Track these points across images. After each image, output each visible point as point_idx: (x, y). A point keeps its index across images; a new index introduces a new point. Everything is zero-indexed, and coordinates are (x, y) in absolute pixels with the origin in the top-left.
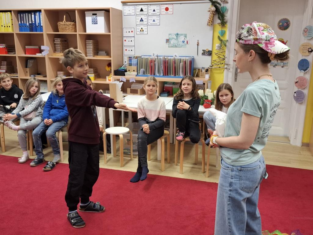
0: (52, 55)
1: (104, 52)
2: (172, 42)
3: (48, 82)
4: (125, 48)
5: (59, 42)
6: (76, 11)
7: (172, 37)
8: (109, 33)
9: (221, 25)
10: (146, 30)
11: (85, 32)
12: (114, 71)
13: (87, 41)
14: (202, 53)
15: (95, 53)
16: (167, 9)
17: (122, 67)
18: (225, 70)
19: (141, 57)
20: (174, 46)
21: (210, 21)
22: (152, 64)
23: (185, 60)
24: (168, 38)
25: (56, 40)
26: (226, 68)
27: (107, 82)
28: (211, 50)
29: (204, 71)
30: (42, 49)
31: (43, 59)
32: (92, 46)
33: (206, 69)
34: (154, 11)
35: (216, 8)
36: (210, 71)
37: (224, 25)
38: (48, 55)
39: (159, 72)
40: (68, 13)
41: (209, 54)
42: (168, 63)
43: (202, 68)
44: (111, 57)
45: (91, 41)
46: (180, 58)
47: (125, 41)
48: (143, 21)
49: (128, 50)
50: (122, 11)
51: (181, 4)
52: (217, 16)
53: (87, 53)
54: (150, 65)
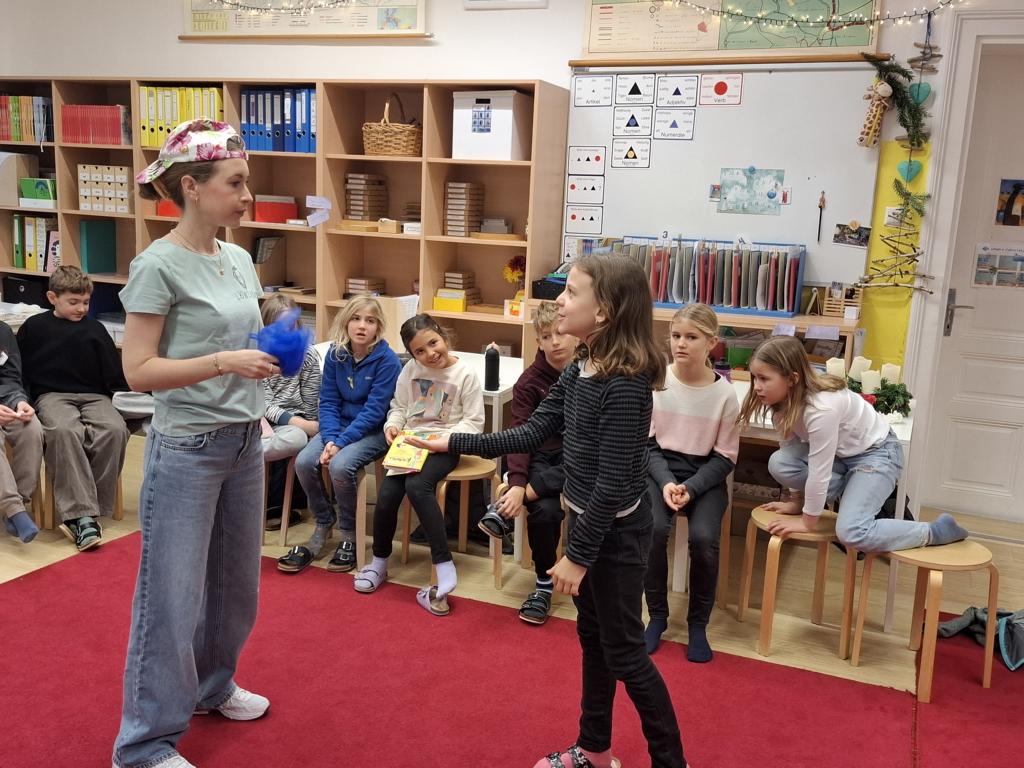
0: (336, 227)
1: (501, 223)
2: (732, 195)
3: (320, 311)
4: (569, 212)
5: (362, 187)
6: (426, 90)
7: (733, 179)
8: (526, 163)
9: (908, 144)
10: (647, 155)
11: (449, 155)
12: (534, 283)
13: (451, 185)
14: (836, 236)
15: (473, 224)
16: (721, 88)
17: (558, 271)
18: (916, 295)
19: (623, 241)
20: (737, 207)
21: (870, 128)
22: (660, 265)
23: (774, 256)
24: (717, 183)
25: (351, 178)
26: (920, 289)
27: (506, 317)
28: (868, 226)
29: (839, 295)
30: (308, 205)
31: (310, 237)
32: (464, 202)
33: (847, 290)
34: (677, 92)
35: (893, 88)
36: (861, 297)
37: (919, 144)
38: (326, 224)
39: (681, 293)
40: (397, 96)
41: (858, 239)
42: (714, 263)
43: (834, 284)
44: (524, 238)
45: (464, 185)
46: (756, 248)
47: (573, 187)
48: (637, 125)
49: (579, 218)
50: (569, 92)
51: (770, 71)
52: (895, 113)
53: (449, 223)
54: (654, 271)
